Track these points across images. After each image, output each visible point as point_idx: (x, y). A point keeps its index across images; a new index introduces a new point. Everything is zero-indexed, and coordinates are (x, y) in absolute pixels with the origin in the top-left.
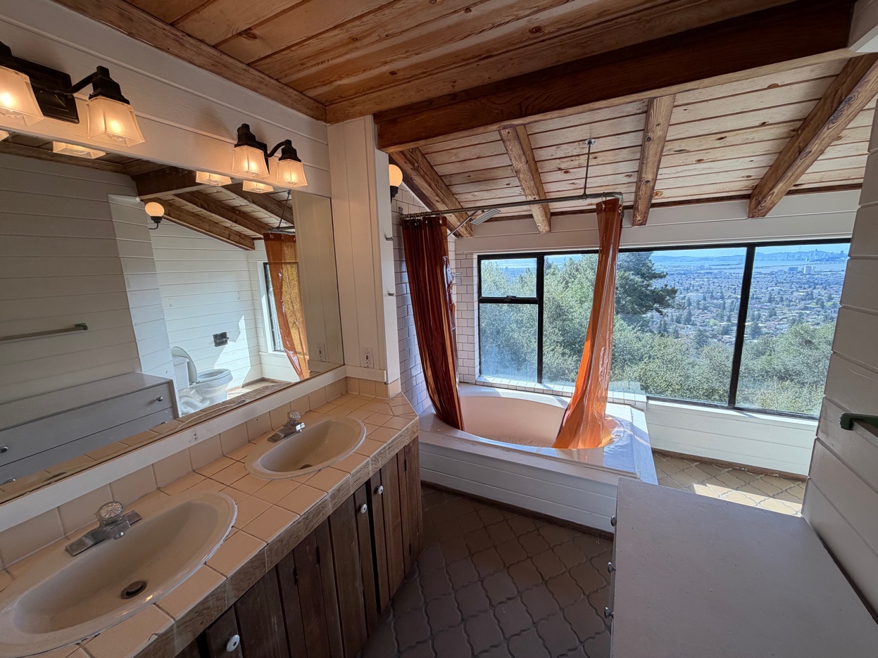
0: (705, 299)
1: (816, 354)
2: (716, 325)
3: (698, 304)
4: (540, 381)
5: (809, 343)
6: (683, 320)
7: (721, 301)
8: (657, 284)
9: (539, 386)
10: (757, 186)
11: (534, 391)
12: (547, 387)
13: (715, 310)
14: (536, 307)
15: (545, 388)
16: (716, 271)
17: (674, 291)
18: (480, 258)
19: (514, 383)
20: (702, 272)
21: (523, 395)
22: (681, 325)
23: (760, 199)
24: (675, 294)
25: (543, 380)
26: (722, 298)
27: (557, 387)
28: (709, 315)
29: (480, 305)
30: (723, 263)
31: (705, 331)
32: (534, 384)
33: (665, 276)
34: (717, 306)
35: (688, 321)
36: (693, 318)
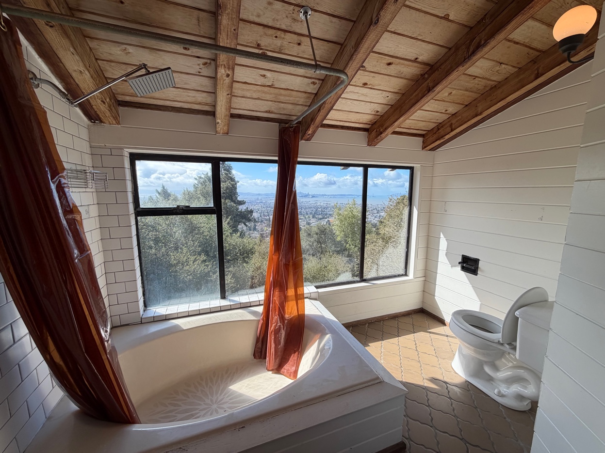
0: (261, 216)
1: (312, 240)
2: (267, 230)
3: (258, 219)
4: (223, 297)
5: (309, 234)
6: (252, 229)
7: (268, 217)
8: (242, 208)
9: (224, 303)
10: (376, 122)
11: (221, 310)
12: (233, 301)
13: (266, 222)
14: (214, 216)
15: (232, 303)
16: (264, 201)
17: (251, 212)
18: (134, 157)
19: (194, 306)
20: (258, 201)
21: (210, 318)
22: (252, 232)
23: (381, 130)
24: (252, 213)
25: (227, 294)
26: (268, 216)
27: (244, 298)
28: (264, 225)
29: (139, 218)
30: (267, 197)
31: (264, 234)
32: (218, 302)
33: (244, 203)
34: (266, 220)
35: (255, 229)
36: (257, 228)
